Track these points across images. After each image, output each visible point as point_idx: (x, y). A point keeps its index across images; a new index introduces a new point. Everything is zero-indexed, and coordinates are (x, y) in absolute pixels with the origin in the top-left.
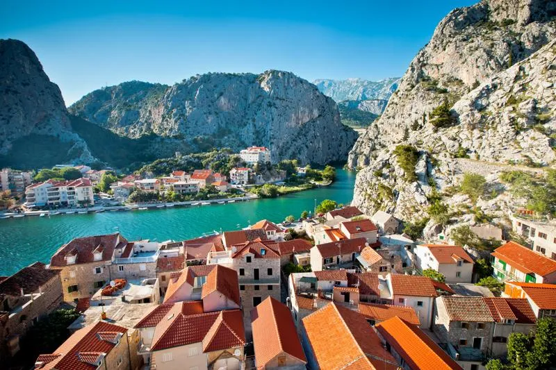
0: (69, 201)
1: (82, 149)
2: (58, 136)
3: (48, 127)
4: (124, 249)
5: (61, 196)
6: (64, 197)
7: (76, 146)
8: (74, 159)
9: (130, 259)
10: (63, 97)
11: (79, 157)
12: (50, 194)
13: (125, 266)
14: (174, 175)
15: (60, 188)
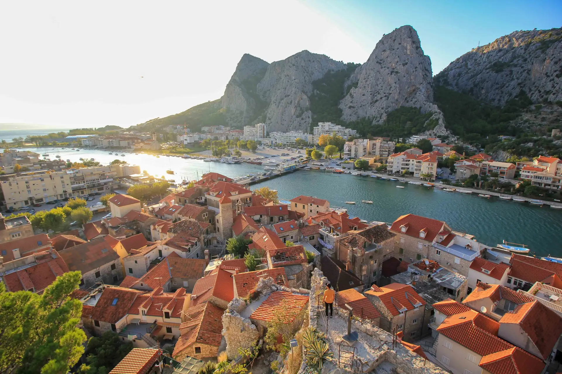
0: (415, 172)
1: (437, 120)
2: (421, 108)
3: (414, 100)
4: (445, 237)
5: (410, 166)
6: (412, 168)
7: (434, 117)
8: (428, 130)
9: (448, 248)
10: (432, 68)
11: (433, 130)
12: (403, 164)
13: (442, 253)
14: (539, 161)
15: (411, 160)
